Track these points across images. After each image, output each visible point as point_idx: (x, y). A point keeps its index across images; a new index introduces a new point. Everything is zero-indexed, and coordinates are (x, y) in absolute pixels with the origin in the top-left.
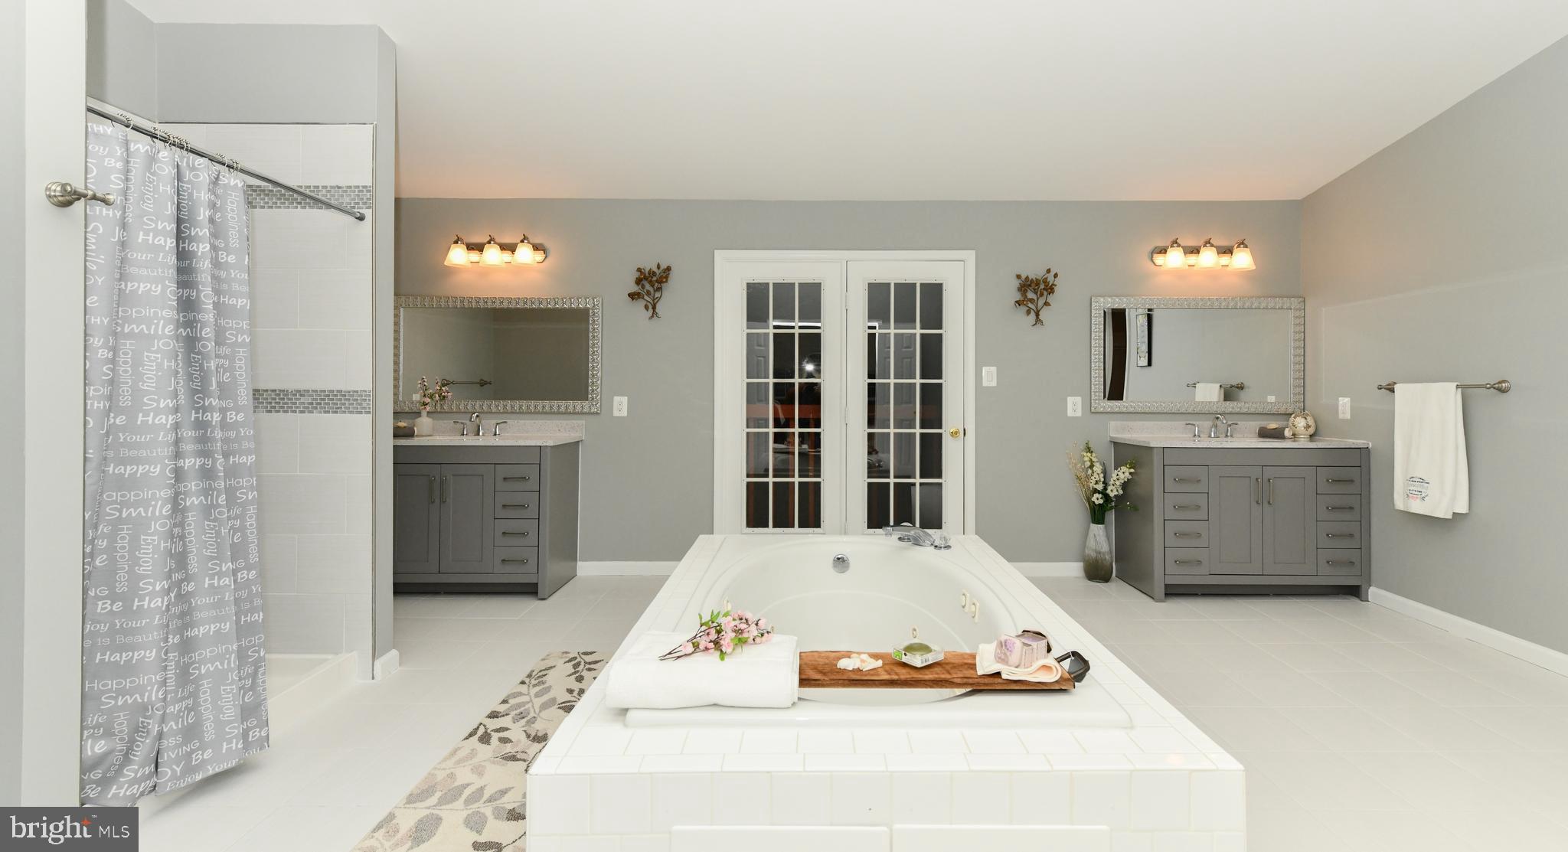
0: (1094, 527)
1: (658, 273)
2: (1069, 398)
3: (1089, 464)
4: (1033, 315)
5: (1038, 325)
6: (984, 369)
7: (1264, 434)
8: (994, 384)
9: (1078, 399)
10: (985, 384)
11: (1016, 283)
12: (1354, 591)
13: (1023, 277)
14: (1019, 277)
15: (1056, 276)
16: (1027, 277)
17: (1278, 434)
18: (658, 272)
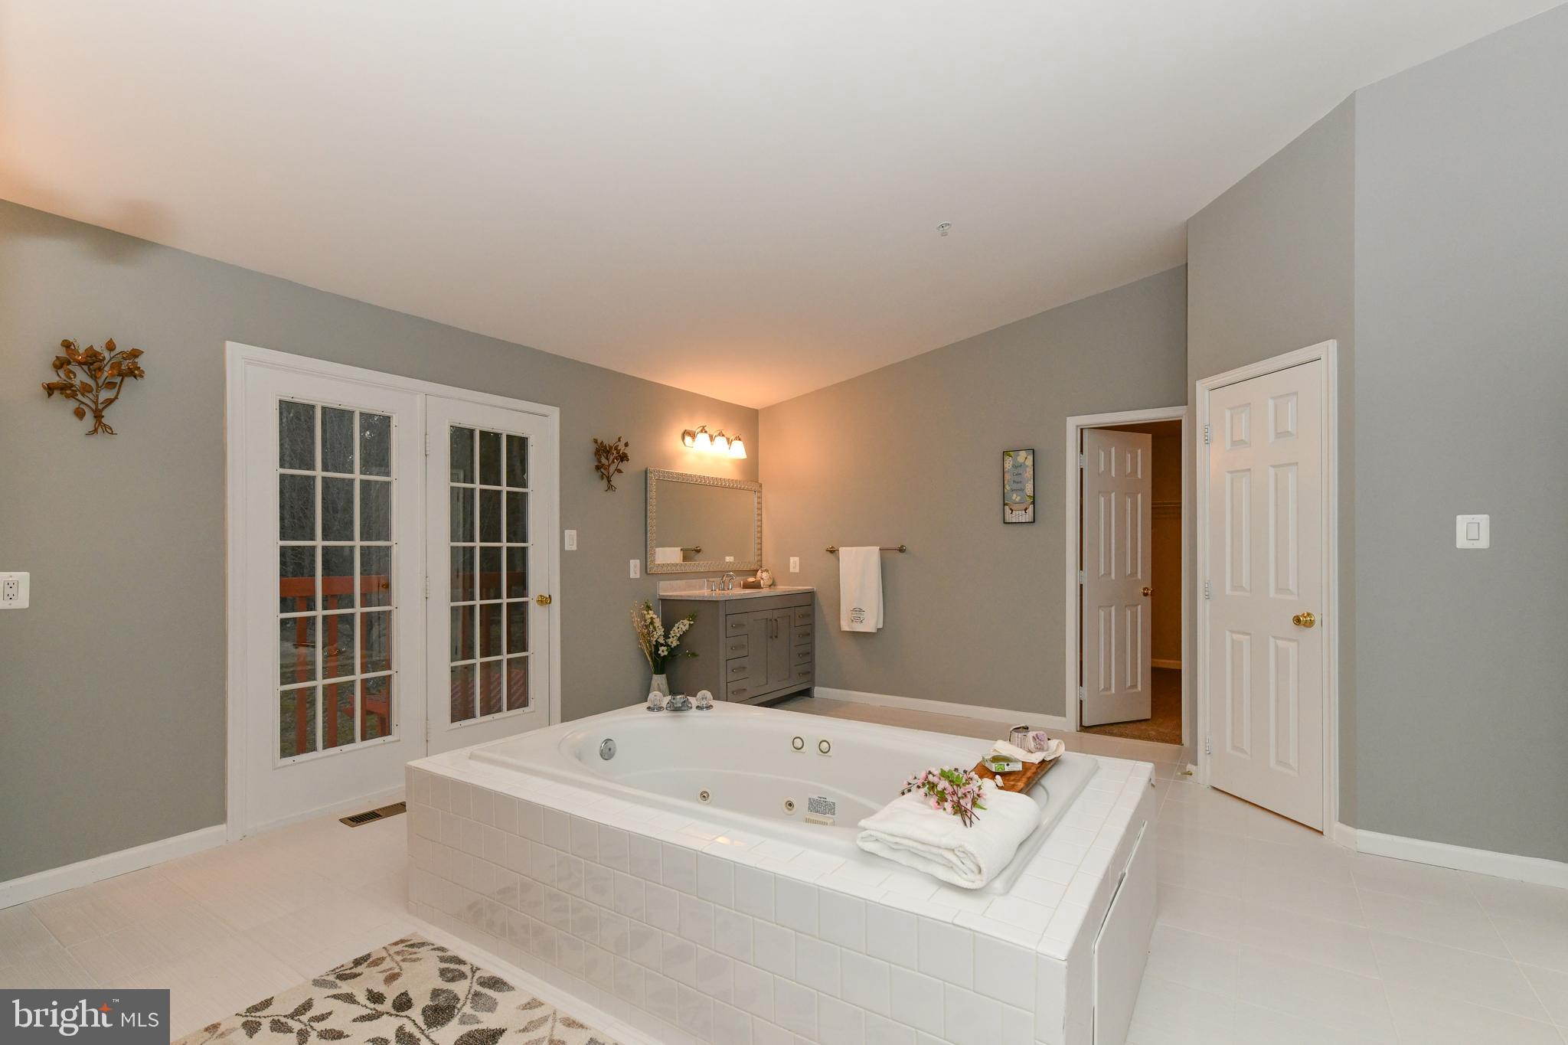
0: (655, 677)
1: (108, 358)
2: (631, 561)
3: (649, 621)
4: (605, 480)
5: (610, 492)
6: (566, 531)
7: (746, 586)
8: (574, 548)
9: (637, 562)
10: (567, 548)
11: (592, 448)
12: (807, 693)
13: (599, 442)
14: (596, 441)
15: (626, 445)
16: (602, 443)
17: (756, 586)
18: (107, 355)
